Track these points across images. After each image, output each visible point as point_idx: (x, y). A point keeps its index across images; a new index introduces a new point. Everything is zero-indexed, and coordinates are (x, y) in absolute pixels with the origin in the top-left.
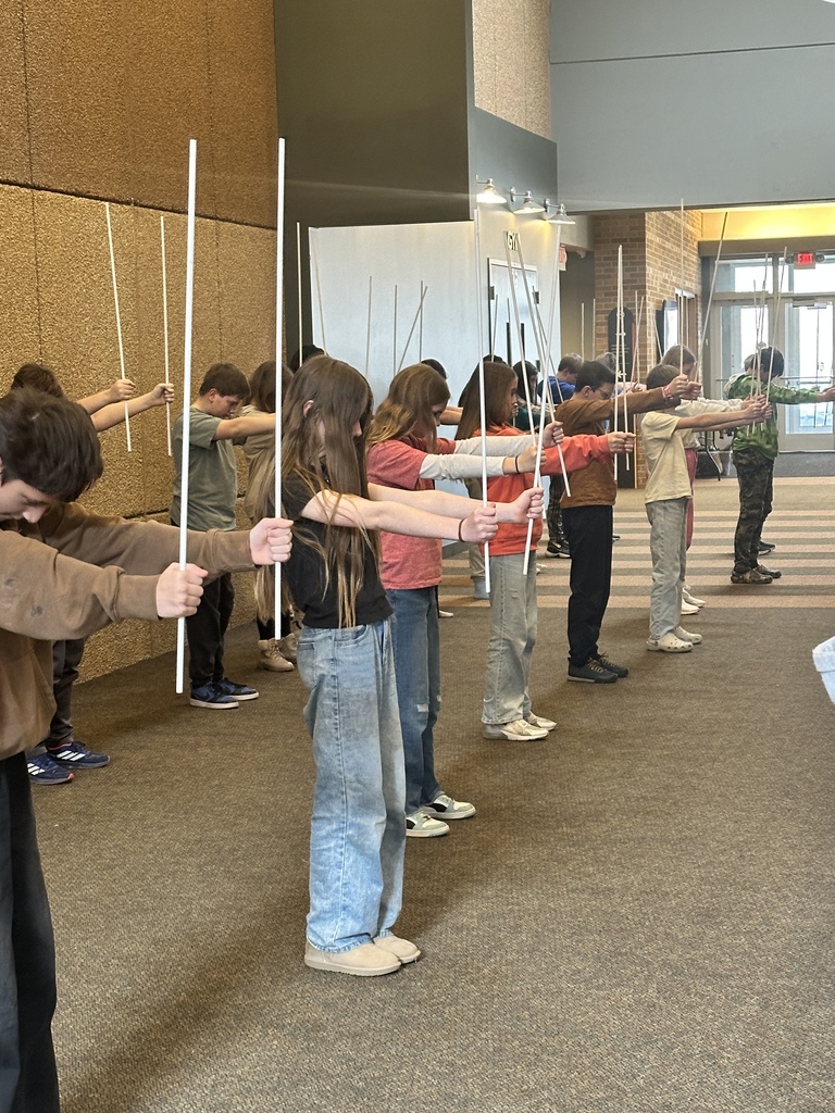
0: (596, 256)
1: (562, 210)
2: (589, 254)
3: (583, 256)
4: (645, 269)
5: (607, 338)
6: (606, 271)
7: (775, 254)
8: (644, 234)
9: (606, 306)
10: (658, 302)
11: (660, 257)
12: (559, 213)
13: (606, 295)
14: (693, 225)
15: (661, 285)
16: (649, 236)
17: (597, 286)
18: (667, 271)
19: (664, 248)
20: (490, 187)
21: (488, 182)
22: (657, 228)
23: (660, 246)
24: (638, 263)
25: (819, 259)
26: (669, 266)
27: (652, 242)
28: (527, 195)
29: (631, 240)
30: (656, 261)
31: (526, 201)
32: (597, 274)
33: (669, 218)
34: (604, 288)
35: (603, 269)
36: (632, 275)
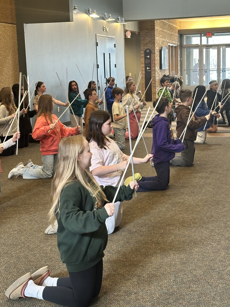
0: (141, 34)
1: (123, 20)
2: (139, 33)
3: (137, 34)
4: (155, 38)
5: (144, 58)
6: (144, 38)
7: (201, 33)
8: (154, 27)
9: (144, 48)
10: (160, 47)
11: (162, 34)
12: (122, 21)
13: (144, 45)
14: (176, 25)
15: (162, 42)
16: (156, 28)
17: (141, 42)
18: (164, 38)
19: (163, 31)
20: (95, 12)
21: (94, 11)
22: (160, 25)
23: (161, 31)
24: (153, 36)
25: (213, 35)
26: (165, 37)
27: (158, 30)
28: (109, 15)
29: (151, 29)
30: (159, 35)
31: (109, 17)
32: (141, 39)
33: (165, 23)
34: (143, 43)
35: (143, 37)
36: (151, 39)
